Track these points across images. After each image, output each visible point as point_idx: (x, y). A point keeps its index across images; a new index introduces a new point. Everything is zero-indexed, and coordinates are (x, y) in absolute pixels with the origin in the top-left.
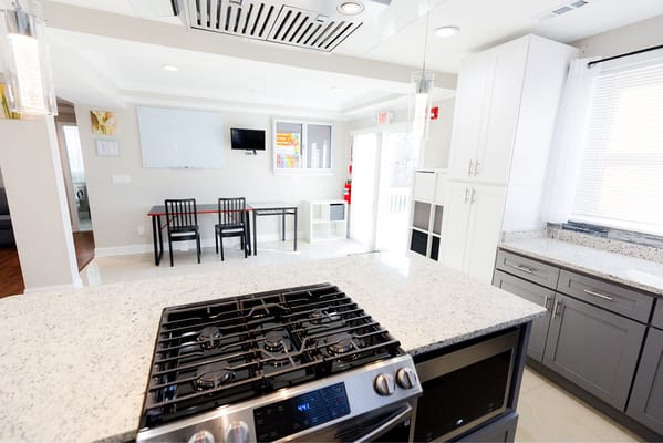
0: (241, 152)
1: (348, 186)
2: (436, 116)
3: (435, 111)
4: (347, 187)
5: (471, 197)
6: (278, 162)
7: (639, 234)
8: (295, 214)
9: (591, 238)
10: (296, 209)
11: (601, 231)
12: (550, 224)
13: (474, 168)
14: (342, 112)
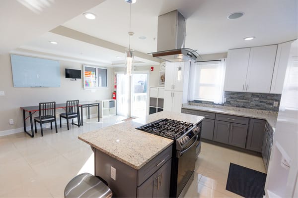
0: (69, 79)
1: (115, 93)
2: (153, 70)
3: (152, 68)
4: (113, 94)
5: (173, 95)
6: (86, 84)
7: (208, 102)
8: (98, 106)
9: (199, 104)
10: (99, 104)
11: (200, 102)
12: (189, 101)
13: (173, 87)
14: (112, 64)
